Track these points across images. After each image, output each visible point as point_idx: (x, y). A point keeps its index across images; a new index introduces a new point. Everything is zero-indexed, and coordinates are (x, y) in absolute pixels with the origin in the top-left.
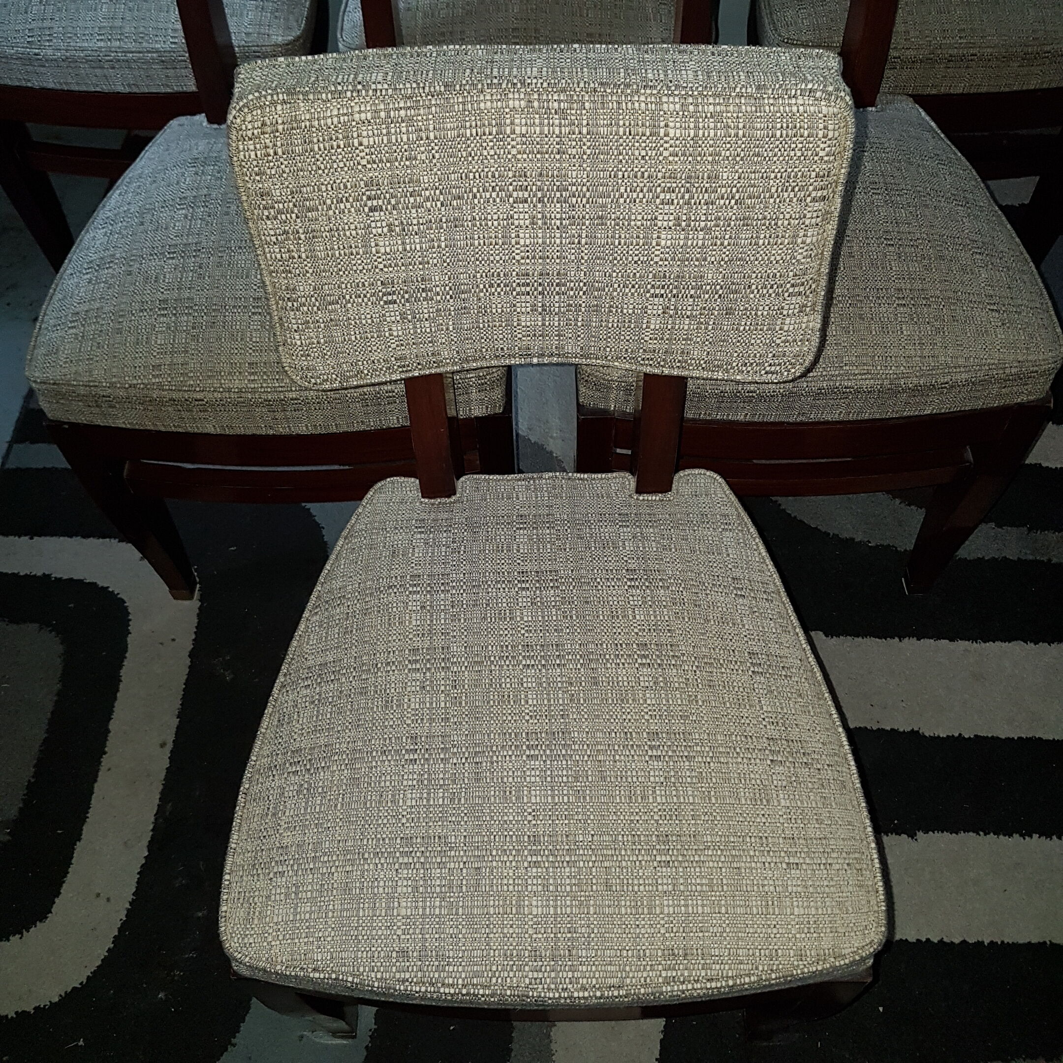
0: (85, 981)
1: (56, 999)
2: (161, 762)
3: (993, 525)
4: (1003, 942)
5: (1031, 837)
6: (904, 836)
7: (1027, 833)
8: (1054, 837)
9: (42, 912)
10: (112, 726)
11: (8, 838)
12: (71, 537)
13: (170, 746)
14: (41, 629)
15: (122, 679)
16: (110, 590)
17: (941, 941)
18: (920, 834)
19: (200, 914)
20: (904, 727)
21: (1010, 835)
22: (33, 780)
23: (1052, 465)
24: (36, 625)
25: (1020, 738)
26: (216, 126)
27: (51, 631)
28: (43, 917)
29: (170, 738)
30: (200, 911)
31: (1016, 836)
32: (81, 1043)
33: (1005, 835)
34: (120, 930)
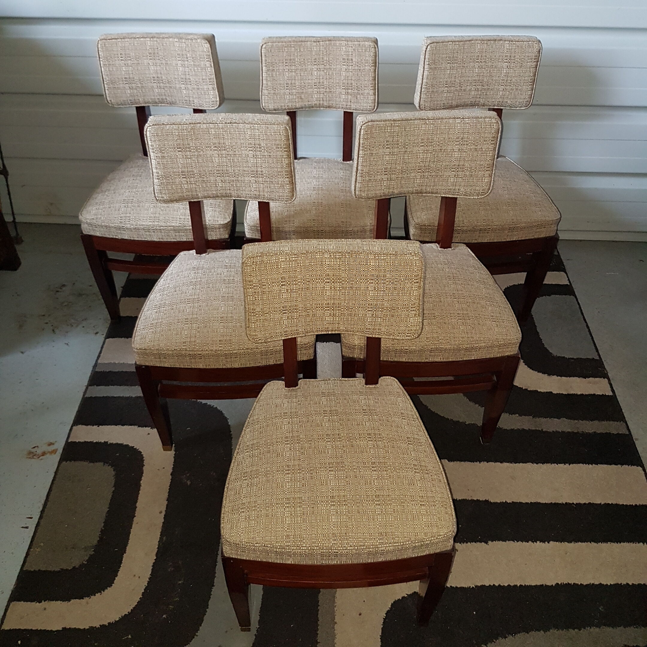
0: (130, 611)
1: (117, 619)
2: (160, 520)
3: (517, 415)
4: (525, 585)
5: (536, 542)
6: (483, 543)
7: (534, 540)
8: (546, 542)
9: (110, 583)
10: (138, 504)
11: (93, 553)
12: (116, 425)
13: (164, 513)
14: (104, 464)
15: (142, 485)
16: (135, 447)
17: (499, 585)
18: (490, 542)
19: (180, 582)
20: (482, 499)
21: (528, 542)
22: (103, 528)
23: (542, 391)
24: (102, 463)
25: (531, 503)
26: (199, 255)
27: (109, 466)
28: (110, 586)
29: (164, 509)
30: (180, 580)
31: (530, 542)
32: (130, 637)
33: (525, 542)
34: (145, 590)
